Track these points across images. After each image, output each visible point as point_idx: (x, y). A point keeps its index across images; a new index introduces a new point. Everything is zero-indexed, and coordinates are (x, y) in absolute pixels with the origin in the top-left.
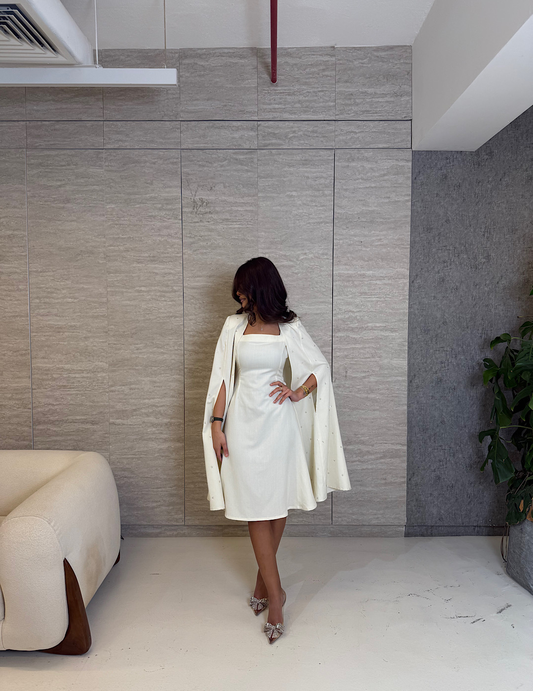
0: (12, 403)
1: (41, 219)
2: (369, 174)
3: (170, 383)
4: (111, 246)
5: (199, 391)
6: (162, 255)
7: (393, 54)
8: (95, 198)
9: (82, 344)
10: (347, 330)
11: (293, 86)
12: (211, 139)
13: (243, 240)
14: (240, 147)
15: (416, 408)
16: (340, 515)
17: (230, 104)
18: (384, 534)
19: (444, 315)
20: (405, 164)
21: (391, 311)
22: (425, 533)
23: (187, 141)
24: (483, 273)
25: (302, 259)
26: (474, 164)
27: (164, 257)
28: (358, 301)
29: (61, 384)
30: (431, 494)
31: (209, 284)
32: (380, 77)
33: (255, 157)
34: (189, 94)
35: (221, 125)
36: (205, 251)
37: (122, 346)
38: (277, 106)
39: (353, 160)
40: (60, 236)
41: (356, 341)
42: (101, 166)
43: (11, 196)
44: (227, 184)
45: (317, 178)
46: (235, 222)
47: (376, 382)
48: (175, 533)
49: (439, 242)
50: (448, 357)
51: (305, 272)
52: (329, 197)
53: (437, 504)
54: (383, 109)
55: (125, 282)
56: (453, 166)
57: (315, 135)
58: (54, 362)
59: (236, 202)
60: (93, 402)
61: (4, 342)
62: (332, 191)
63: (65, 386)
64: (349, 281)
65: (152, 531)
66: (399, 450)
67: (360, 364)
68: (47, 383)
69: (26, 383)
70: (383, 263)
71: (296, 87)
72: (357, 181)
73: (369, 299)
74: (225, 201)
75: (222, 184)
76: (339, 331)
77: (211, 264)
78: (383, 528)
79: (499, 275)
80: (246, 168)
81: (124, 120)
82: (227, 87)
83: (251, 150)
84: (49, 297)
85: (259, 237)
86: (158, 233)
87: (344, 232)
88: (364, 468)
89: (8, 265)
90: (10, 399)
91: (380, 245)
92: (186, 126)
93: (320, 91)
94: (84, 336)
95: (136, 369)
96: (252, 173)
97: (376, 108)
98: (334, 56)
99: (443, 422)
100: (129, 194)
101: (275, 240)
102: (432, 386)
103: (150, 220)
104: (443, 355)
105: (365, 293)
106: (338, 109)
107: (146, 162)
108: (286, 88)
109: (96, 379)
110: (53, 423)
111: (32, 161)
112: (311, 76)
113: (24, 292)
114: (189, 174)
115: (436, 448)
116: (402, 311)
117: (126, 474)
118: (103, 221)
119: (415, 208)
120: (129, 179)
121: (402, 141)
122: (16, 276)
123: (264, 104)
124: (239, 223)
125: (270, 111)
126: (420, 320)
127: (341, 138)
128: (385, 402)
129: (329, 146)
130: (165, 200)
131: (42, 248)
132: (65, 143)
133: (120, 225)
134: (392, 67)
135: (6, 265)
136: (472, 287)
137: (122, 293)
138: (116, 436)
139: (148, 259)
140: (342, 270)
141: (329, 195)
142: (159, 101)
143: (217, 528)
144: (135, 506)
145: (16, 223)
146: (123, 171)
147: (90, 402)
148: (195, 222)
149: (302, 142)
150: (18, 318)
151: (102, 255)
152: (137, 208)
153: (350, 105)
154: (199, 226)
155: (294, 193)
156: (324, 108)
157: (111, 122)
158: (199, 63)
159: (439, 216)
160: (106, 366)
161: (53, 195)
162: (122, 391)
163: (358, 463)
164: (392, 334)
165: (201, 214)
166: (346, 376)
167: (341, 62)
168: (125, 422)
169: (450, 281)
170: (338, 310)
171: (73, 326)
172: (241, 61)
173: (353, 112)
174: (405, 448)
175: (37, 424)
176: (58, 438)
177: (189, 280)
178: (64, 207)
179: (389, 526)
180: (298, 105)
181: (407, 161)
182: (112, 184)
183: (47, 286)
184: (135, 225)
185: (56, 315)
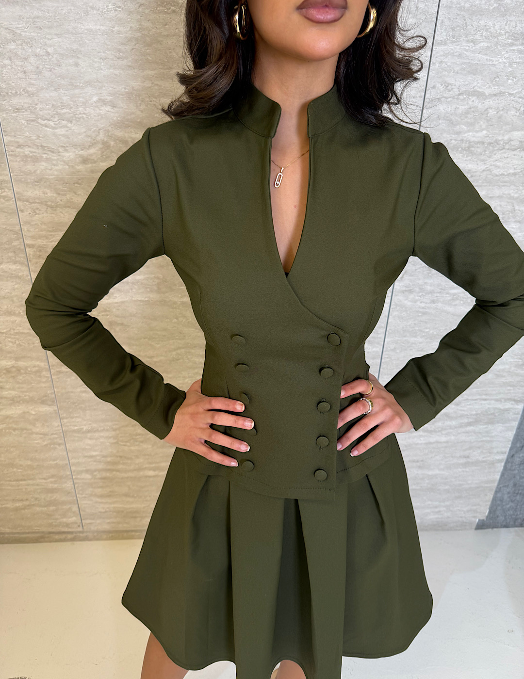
22: (512, 523)
28: (500, 60)
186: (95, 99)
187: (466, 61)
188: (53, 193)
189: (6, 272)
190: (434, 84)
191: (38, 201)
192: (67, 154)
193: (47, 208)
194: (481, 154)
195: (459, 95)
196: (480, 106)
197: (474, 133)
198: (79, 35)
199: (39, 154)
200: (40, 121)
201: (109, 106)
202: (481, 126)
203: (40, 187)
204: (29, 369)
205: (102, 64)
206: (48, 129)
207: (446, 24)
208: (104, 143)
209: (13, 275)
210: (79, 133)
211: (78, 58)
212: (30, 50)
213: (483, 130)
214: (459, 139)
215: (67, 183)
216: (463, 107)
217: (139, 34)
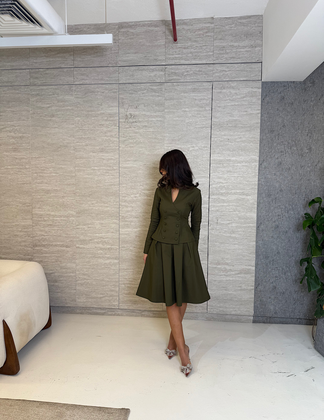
0: (22, 234)
1: (38, 127)
2: (234, 97)
3: (111, 225)
4: (77, 142)
5: (128, 230)
6: (107, 148)
7: (250, 21)
8: (68, 114)
9: (61, 200)
10: (218, 194)
11: (187, 43)
12: (137, 77)
13: (155, 138)
14: (154, 82)
15: (261, 244)
16: (212, 307)
17: (148, 55)
18: (239, 320)
19: (281, 186)
20: (257, 90)
21: (247, 183)
22: (266, 321)
23: (122, 79)
24: (307, 159)
25: (191, 150)
26: (302, 90)
27: (108, 149)
28: (225, 176)
29: (49, 223)
30: (270, 297)
31: (135, 165)
32: (242, 36)
33: (163, 87)
34: (124, 50)
35: (143, 68)
36: (132, 145)
37: (84, 202)
38: (177, 56)
39: (224, 88)
40: (48, 137)
41: (224, 201)
42: (72, 95)
43: (22, 114)
44: (146, 104)
45: (201, 100)
46: (151, 127)
47: (236, 227)
48: (114, 313)
49: (278, 139)
50: (283, 212)
51: (193, 158)
52: (209, 111)
53: (274, 304)
54: (243, 56)
55: (85, 164)
56: (288, 91)
57: (201, 73)
58: (45, 210)
59: (152, 115)
60: (67, 234)
61: (17, 199)
62: (211, 108)
63: (51, 225)
64: (220, 164)
65: (99, 312)
66: (250, 269)
67: (227, 216)
68: (41, 222)
69: (29, 222)
70: (242, 153)
71: (189, 44)
72: (227, 101)
73: (233, 175)
74: (145, 115)
75: (143, 105)
76: (213, 195)
77: (136, 153)
78: (239, 317)
79: (317, 161)
80: (158, 94)
81: (86, 67)
82: (147, 45)
83: (161, 83)
84: (42, 173)
85: (165, 137)
86: (105, 135)
87: (218, 133)
88: (228, 279)
89: (20, 154)
90: (20, 231)
91: (241, 141)
92: (122, 69)
93: (203, 46)
94: (62, 195)
95: (91, 216)
96: (161, 97)
97: (239, 55)
98: (213, 23)
99: (278, 253)
100: (88, 111)
101: (175, 138)
102: (272, 230)
103: (100, 127)
104: (280, 211)
105: (230, 172)
106: (215, 56)
107: (98, 92)
108: (183, 44)
109: (69, 221)
110: (44, 246)
111: (33, 92)
112: (198, 36)
113: (29, 169)
114: (123, 99)
115: (274, 269)
116: (253, 183)
117: (85, 277)
118: (73, 128)
119: (263, 118)
120: (88, 102)
121: (256, 76)
122: (24, 160)
123: (169, 54)
124: (153, 128)
125: (173, 59)
126: (265, 188)
127: (217, 74)
128: (241, 239)
129: (209, 80)
130: (109, 114)
131: (39, 144)
132: (52, 81)
133: (83, 130)
134: (250, 29)
135: (18, 154)
136: (299, 167)
137: (84, 170)
138: (80, 255)
139: (99, 150)
140: (216, 157)
141: (209, 110)
142: (106, 55)
143: (138, 311)
144: (91, 296)
145: (25, 129)
146: (84, 97)
147: (65, 234)
148: (127, 128)
149: (193, 77)
150: (25, 185)
151: (72, 148)
152: (93, 119)
153: (223, 54)
154: (129, 130)
155: (187, 109)
156: (206, 56)
157: (78, 68)
158: (130, 31)
159: (279, 123)
160: (74, 213)
161: (45, 112)
162: (84, 228)
163: (224, 276)
164: (247, 197)
165: (130, 123)
166: (217, 223)
167: (217, 27)
168: (85, 246)
169: (285, 164)
170: (213, 182)
171: (56, 190)
172: (156, 29)
173: (224, 58)
174: (254, 268)
175: (35, 246)
176: (47, 255)
177: (122, 163)
178: (50, 120)
179: (243, 316)
180: (191, 55)
181: (259, 88)
182: (78, 105)
183: (41, 166)
184: (92, 130)
185: (46, 183)
187: (217, 176)
192: (132, 196)
193: (126, 207)
194: (225, 195)
195: (217, 183)
196: (223, 185)
197: (222, 191)
198: (138, 173)
201: (142, 186)
202: (224, 189)
204: (114, 249)
205: (142, 178)
207: (212, 170)
209: (115, 223)
210: (135, 192)
211: (137, 177)
215: (131, 202)
216: (219, 186)
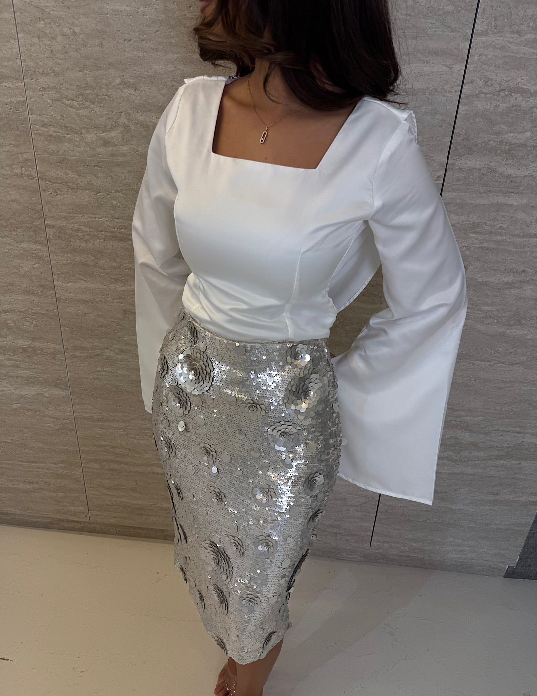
3: (18, 261)
10: (494, 150)
16: (388, 539)
41: (511, 185)
76: (470, 150)
186: (118, 81)
187: (508, 54)
188: (75, 175)
189: (27, 251)
190: (472, 78)
191: (59, 182)
192: (88, 136)
193: (68, 190)
194: (523, 158)
195: (500, 91)
196: (523, 104)
197: (516, 135)
198: (106, 15)
199: (62, 134)
200: (64, 100)
201: (131, 89)
202: (524, 127)
203: (62, 168)
204: (44, 351)
205: (126, 46)
206: (72, 110)
207: (488, 13)
208: (125, 126)
209: (34, 255)
210: (101, 115)
211: (104, 38)
212: (58, 30)
213: (526, 131)
214: (499, 141)
215: (87, 166)
216: (505, 105)
217: (163, 16)
